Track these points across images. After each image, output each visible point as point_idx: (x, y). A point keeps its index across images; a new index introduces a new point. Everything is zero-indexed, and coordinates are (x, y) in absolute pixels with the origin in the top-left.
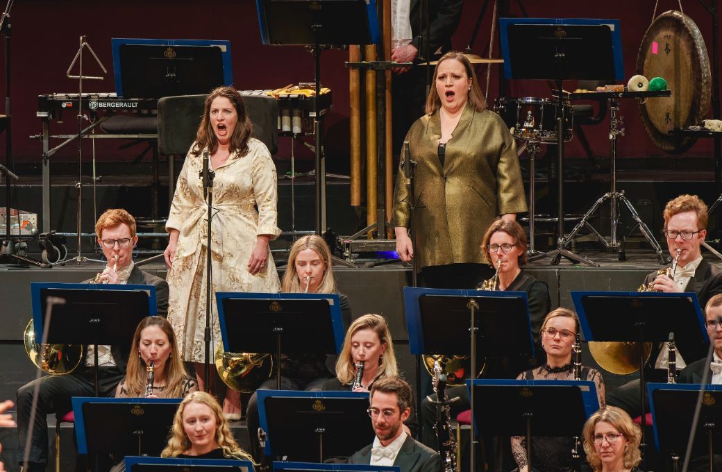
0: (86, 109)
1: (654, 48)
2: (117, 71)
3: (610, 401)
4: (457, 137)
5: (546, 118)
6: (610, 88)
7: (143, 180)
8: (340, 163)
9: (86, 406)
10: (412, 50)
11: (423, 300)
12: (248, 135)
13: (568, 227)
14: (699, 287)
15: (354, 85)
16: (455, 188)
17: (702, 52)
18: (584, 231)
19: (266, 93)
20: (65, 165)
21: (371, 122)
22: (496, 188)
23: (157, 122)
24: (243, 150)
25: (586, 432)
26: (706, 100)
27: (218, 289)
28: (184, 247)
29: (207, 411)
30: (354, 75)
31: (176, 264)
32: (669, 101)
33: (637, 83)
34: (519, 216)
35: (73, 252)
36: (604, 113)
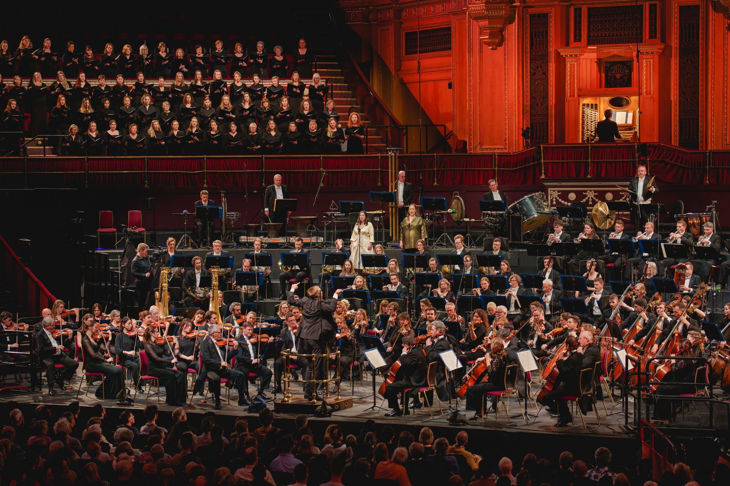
0: (334, 216)
1: (453, 203)
2: (340, 207)
3: (444, 278)
4: (413, 222)
5: (431, 218)
6: (444, 212)
7: (346, 231)
8: (387, 227)
9: (333, 278)
10: (403, 204)
11: (405, 256)
12: (368, 221)
13: (435, 241)
14: (463, 254)
15: (390, 211)
16: (412, 233)
17: (463, 204)
18: (439, 242)
19: (372, 212)
20: (329, 227)
21: (394, 219)
22: (421, 233)
23: (349, 218)
24: (367, 224)
25: (439, 284)
26: (464, 214)
27: (361, 253)
28: (354, 244)
29: (361, 280)
30: (390, 209)
31: (352, 248)
32: (456, 214)
33: (450, 211)
34: (426, 239)
35: (331, 246)
36: (443, 217)
